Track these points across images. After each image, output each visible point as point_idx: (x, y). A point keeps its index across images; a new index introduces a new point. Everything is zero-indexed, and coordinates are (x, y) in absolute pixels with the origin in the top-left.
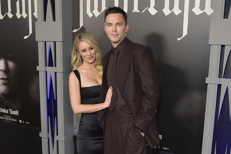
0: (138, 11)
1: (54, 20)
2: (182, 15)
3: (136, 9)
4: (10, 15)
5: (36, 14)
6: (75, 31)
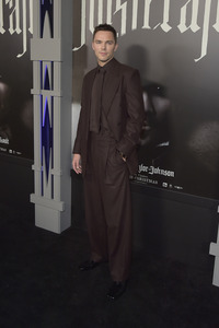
0: (149, 27)
1: (52, 37)
2: (200, 32)
3: (146, 25)
4: (2, 31)
5: (31, 30)
6: (76, 49)
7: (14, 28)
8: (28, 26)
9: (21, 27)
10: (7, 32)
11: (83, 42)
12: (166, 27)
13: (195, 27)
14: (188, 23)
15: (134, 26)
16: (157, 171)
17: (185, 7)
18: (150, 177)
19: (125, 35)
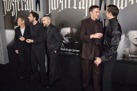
0: (70, 8)
1: (40, 11)
2: (85, 9)
3: (69, 7)
4: (23, 10)
7: (27, 8)
8: (31, 8)
9: (29, 8)
10: (24, 10)
11: (50, 13)
12: (75, 8)
13: (83, 8)
14: (81, 6)
15: (66, 7)
16: (75, 50)
17: (80, 2)
18: (73, 52)
19: (63, 10)
